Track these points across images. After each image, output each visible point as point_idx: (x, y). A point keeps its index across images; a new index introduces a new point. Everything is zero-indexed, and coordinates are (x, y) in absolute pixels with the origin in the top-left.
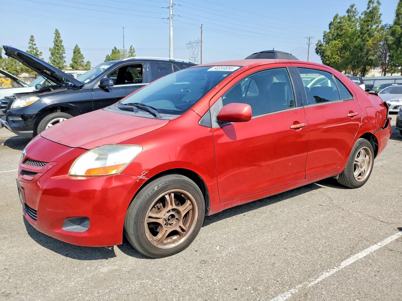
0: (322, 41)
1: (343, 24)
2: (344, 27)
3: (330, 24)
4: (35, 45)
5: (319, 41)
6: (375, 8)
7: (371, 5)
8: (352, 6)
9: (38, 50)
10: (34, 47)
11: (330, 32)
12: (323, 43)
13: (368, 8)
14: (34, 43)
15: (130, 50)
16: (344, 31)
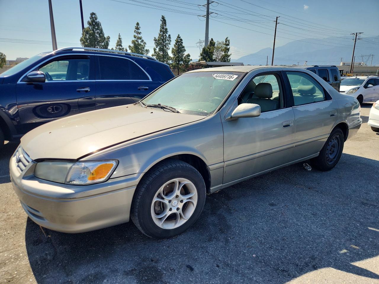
4: (140, 33)
9: (142, 40)
10: (139, 36)
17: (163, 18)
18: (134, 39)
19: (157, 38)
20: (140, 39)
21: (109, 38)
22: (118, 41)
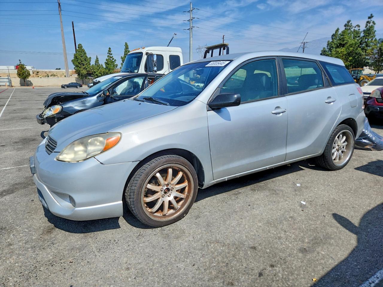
0: (326, 48)
1: (344, 37)
2: (346, 39)
3: (332, 36)
4: (111, 54)
5: (324, 48)
6: (372, 27)
7: (369, 25)
8: (349, 22)
9: (113, 58)
10: (111, 56)
11: (333, 42)
12: (327, 50)
13: (366, 27)
14: (111, 53)
16: (345, 42)
17: (126, 44)
18: (107, 58)
19: (123, 57)
20: (112, 58)
21: (90, 58)
22: (96, 60)
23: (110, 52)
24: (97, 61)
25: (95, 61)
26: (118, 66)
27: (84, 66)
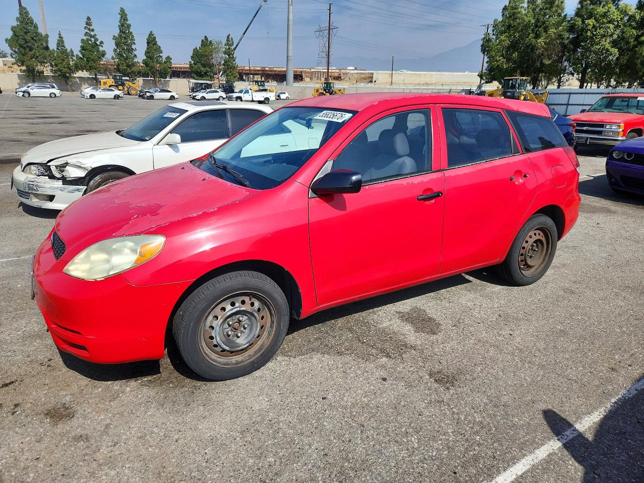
0: (491, 33)
1: (517, 11)
2: (519, 15)
3: (504, 9)
4: (93, 30)
5: (487, 34)
9: (97, 39)
10: (92, 33)
11: (502, 22)
14: (91, 28)
15: (227, 41)
17: (122, 10)
18: (85, 38)
19: (117, 36)
20: (94, 37)
21: (47, 36)
22: (58, 40)
23: (91, 25)
24: (61, 42)
25: (57, 42)
26: (105, 54)
27: (32, 52)
